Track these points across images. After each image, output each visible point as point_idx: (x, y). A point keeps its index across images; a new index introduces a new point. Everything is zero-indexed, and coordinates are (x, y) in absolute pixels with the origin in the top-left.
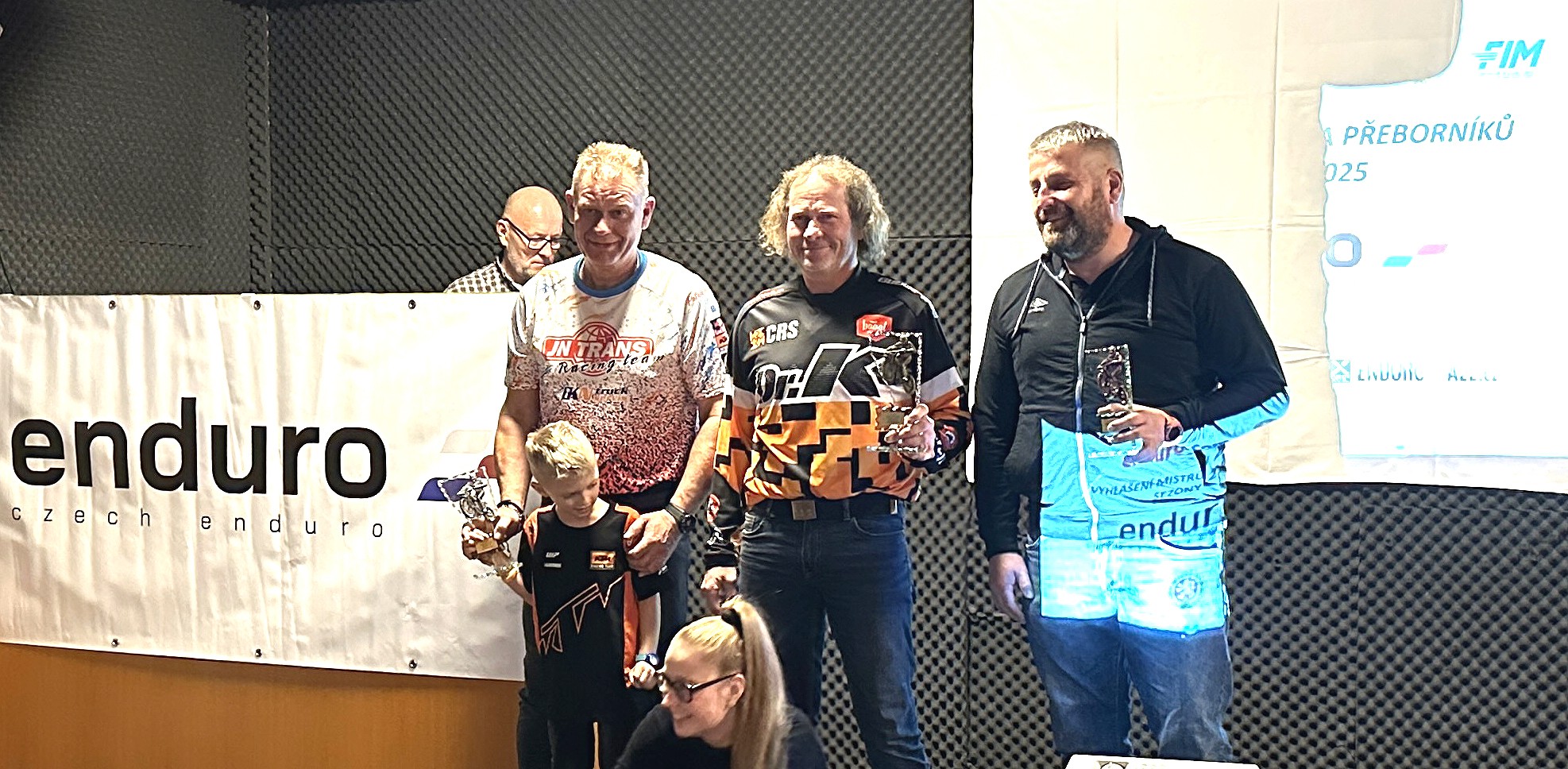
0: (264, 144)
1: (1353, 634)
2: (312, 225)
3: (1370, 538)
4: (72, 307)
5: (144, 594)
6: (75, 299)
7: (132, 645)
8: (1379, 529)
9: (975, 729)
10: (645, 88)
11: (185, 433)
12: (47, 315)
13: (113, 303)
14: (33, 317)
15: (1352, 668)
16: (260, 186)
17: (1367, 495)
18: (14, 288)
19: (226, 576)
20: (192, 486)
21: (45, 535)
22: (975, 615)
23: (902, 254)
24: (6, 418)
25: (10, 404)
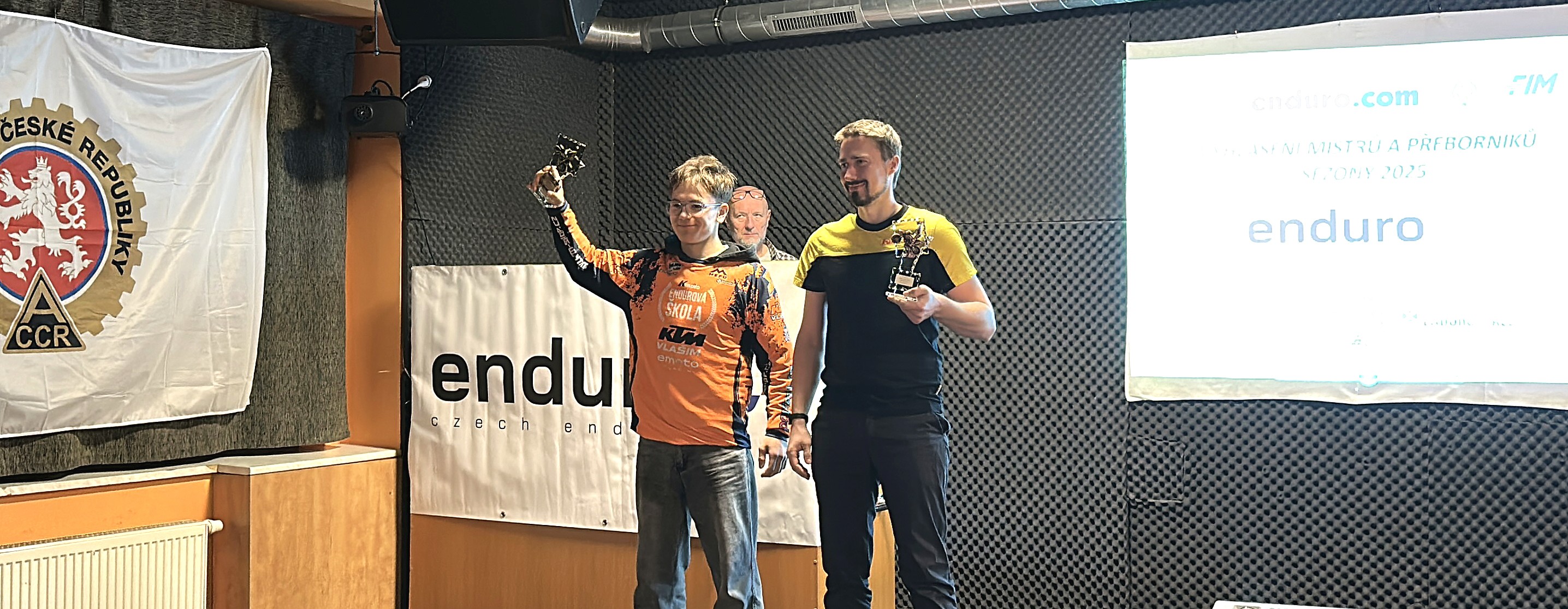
0: (610, 158)
1: (1425, 517)
2: (643, 215)
3: (1436, 444)
4: (477, 274)
5: (524, 479)
6: (478, 268)
7: (515, 517)
8: (1443, 438)
9: (1135, 587)
11: (554, 363)
12: (459, 280)
13: (505, 271)
14: (449, 282)
15: (1425, 543)
16: (607, 188)
17: (1433, 413)
18: (435, 261)
19: (582, 466)
20: (558, 401)
21: (454, 436)
22: (1133, 501)
23: (1074, 233)
24: (429, 353)
25: (432, 343)
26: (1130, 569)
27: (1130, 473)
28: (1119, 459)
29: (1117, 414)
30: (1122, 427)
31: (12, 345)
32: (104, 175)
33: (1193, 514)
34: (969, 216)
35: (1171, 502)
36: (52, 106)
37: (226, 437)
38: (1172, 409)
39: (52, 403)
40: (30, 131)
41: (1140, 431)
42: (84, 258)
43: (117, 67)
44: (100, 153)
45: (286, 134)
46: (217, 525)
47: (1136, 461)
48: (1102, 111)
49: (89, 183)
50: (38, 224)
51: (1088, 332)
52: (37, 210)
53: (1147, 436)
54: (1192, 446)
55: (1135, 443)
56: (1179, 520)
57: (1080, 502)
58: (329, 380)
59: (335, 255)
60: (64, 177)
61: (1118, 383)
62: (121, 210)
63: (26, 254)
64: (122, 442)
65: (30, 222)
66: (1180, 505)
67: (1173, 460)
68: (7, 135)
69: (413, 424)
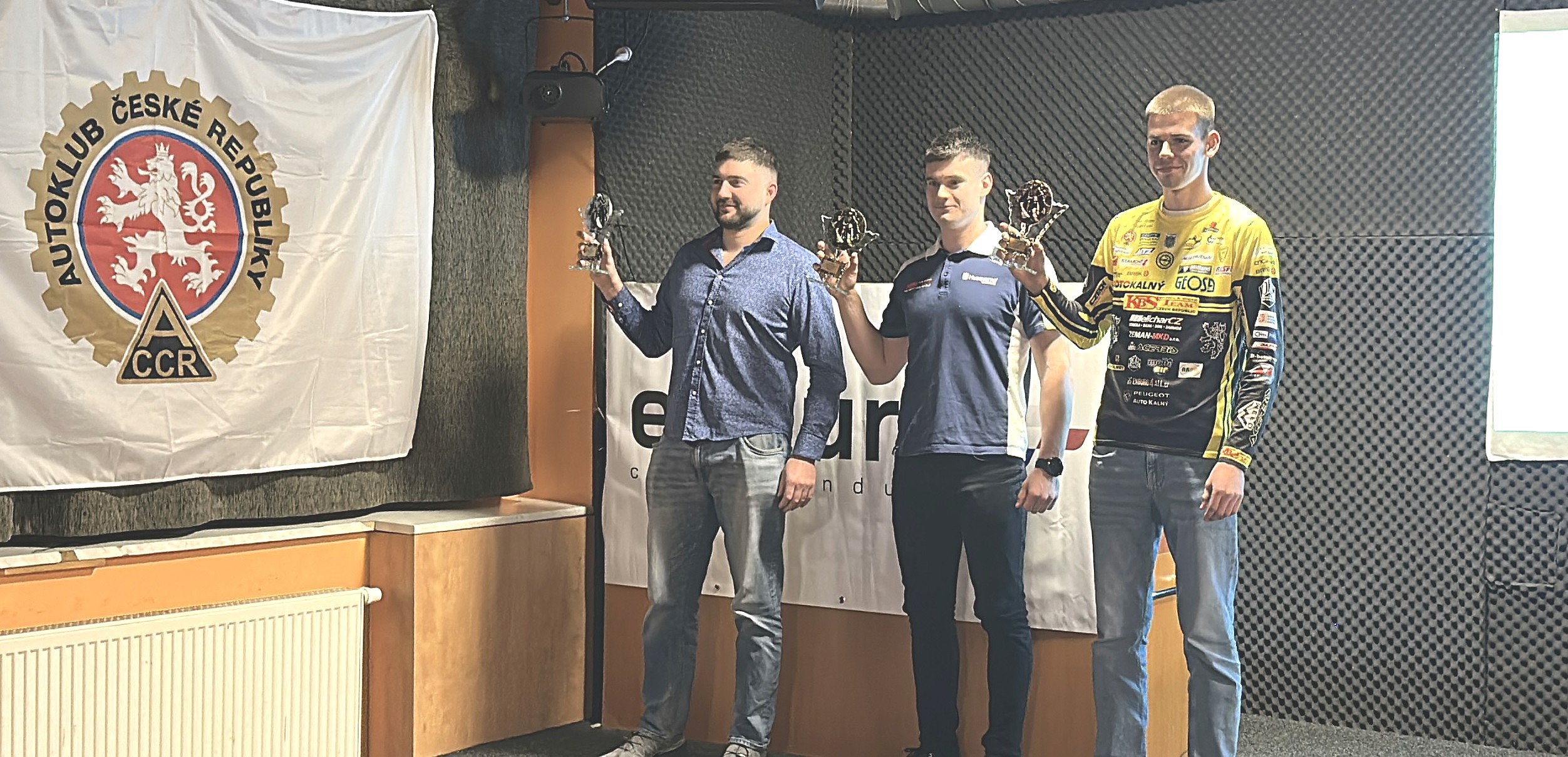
0: (847, 152)
2: (886, 222)
16: (842, 188)
18: (637, 277)
22: (1493, 584)
23: (1428, 251)
24: (628, 389)
25: (632, 378)
26: (1486, 667)
27: (1489, 549)
28: (1476, 532)
29: (1474, 477)
30: (1481, 493)
31: (128, 374)
32: (238, 166)
34: (1294, 228)
35: (1541, 586)
36: (174, 80)
37: (385, 487)
38: (1545, 472)
39: (177, 445)
40: (147, 111)
41: (1504, 498)
42: (214, 268)
43: (253, 34)
44: (232, 139)
45: (456, 117)
46: (375, 594)
47: (1497, 535)
48: (1467, 98)
49: (220, 176)
50: (158, 226)
51: (1441, 374)
52: (157, 209)
53: (1512, 504)
55: (1496, 513)
56: (1550, 608)
57: (1426, 583)
59: (514, 267)
60: (190, 168)
61: (1477, 438)
62: (258, 209)
63: (144, 261)
64: (260, 492)
65: (148, 223)
66: (1551, 590)
67: (1544, 535)
68: (121, 117)
69: (608, 475)
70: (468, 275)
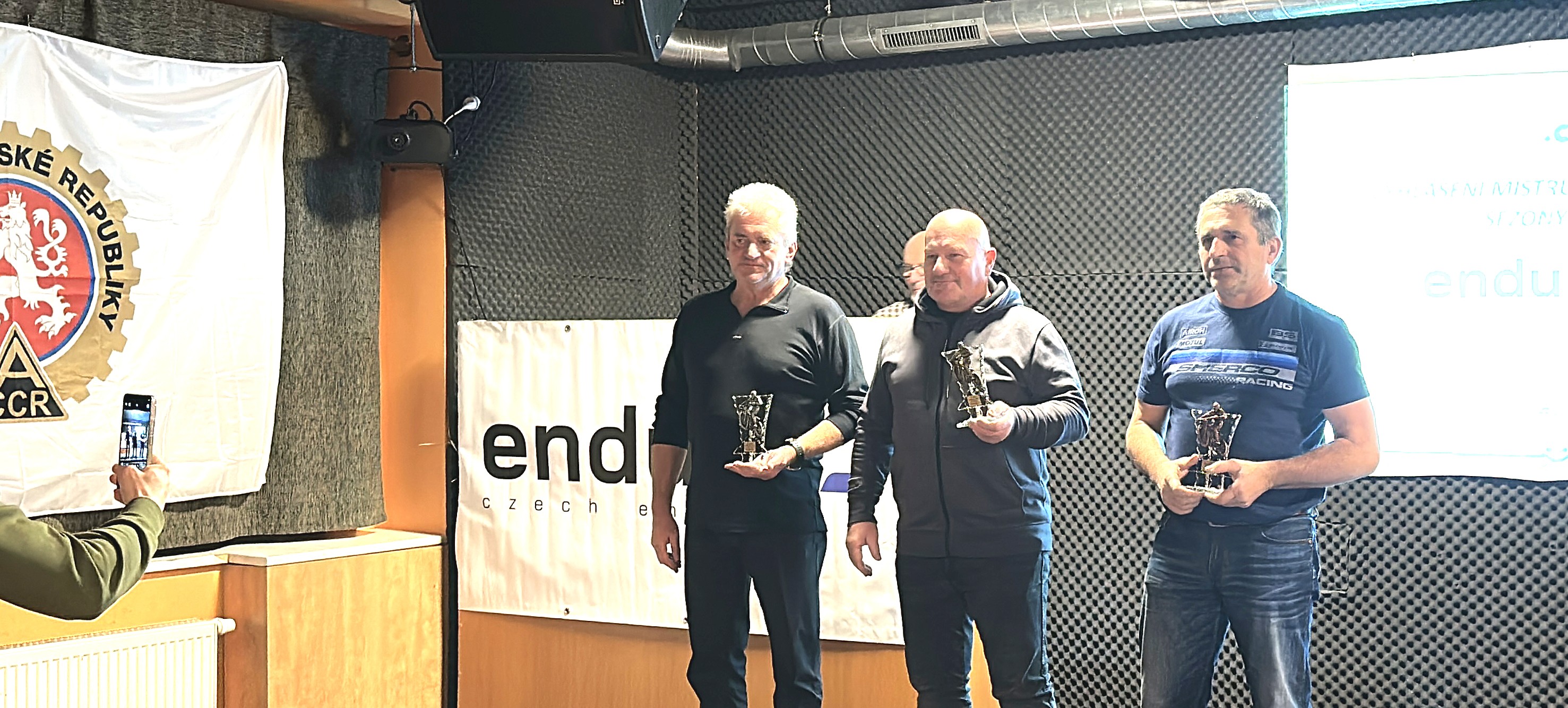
0: (693, 195)
4: (534, 330)
5: (591, 570)
6: (537, 323)
7: (581, 614)
10: (1010, 148)
11: (627, 435)
12: (514, 338)
13: (568, 327)
14: (502, 340)
16: (690, 230)
18: (486, 315)
20: (632, 479)
21: (510, 521)
24: (479, 423)
25: (483, 412)
32: (89, 212)
33: (1359, 606)
35: (1334, 593)
36: (26, 130)
37: (241, 522)
39: (29, 483)
42: (66, 311)
43: (102, 85)
44: (84, 186)
45: (306, 163)
46: (228, 625)
48: (1261, 145)
49: (72, 222)
50: (10, 271)
52: (10, 254)
54: (1358, 528)
56: (1343, 612)
58: (361, 454)
59: (366, 306)
60: (42, 215)
62: (110, 253)
66: (1344, 596)
67: (1337, 546)
69: (461, 507)
70: (320, 315)
